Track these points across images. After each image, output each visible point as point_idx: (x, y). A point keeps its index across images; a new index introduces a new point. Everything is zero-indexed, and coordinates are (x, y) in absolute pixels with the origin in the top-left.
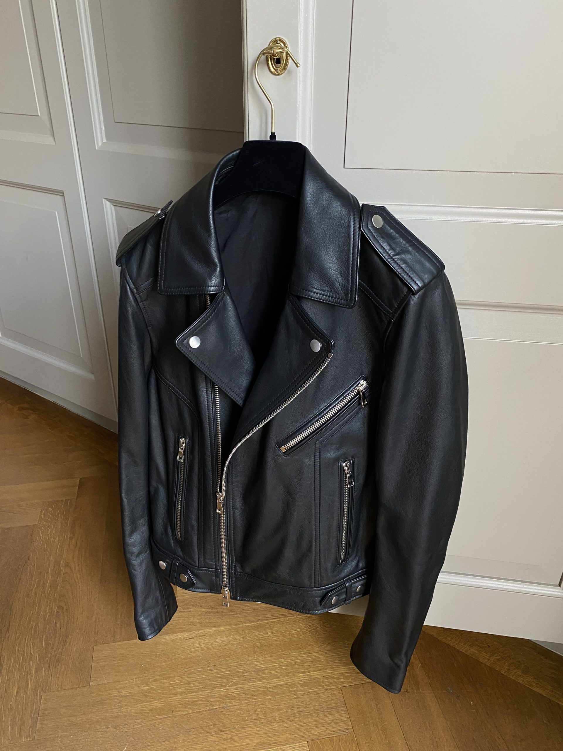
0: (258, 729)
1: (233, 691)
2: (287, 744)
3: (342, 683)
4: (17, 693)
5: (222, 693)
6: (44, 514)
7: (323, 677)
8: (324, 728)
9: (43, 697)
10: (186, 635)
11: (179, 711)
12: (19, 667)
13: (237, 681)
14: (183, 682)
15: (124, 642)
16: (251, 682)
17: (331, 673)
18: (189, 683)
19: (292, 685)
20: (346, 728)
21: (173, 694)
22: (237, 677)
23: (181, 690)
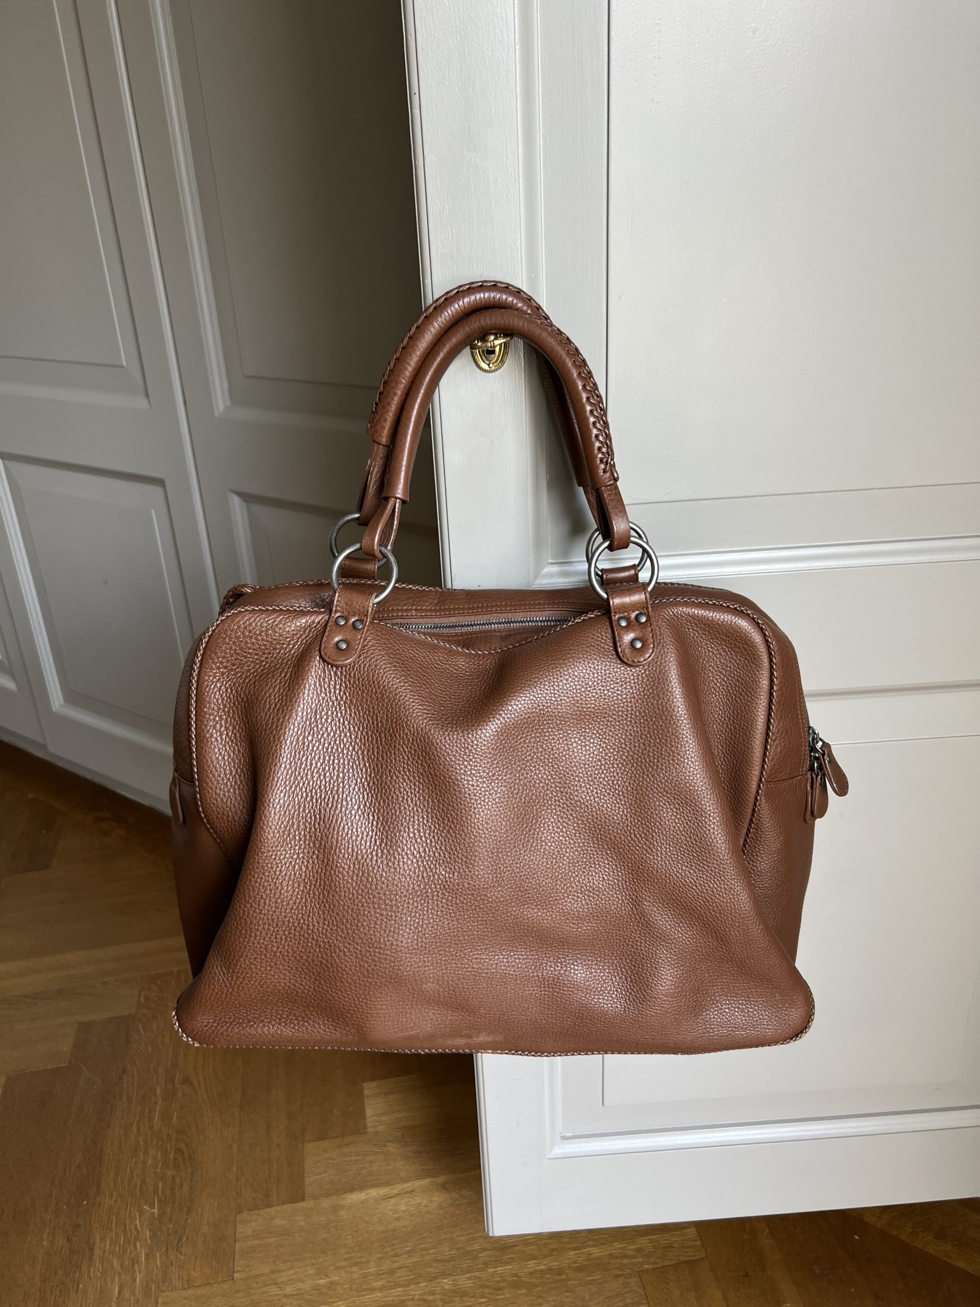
1: (464, 1281)
3: (641, 1264)
4: (119, 1293)
5: (447, 1287)
6: (146, 999)
7: (610, 1255)
9: (160, 1300)
10: (383, 1191)
12: (119, 1251)
13: (469, 1267)
14: (381, 1270)
15: (287, 1207)
16: (493, 1268)
17: (622, 1248)
18: (392, 1272)
19: (560, 1271)
21: (367, 1290)
22: (470, 1259)
23: (380, 1283)
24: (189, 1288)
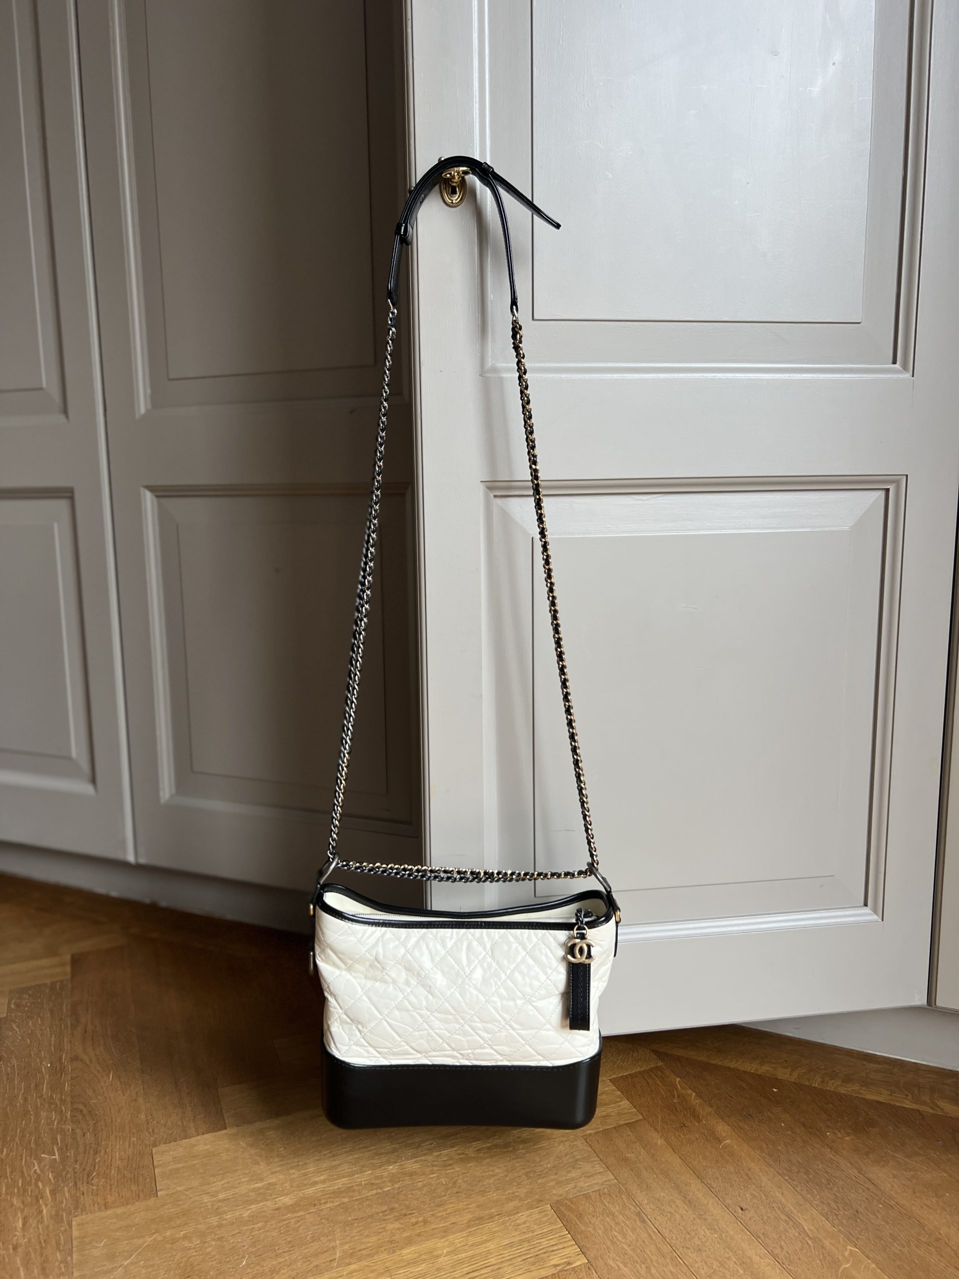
0: (465, 1203)
1: (411, 1165)
2: (518, 1213)
4: (24, 1225)
5: (392, 1171)
8: (572, 1185)
9: (74, 1223)
11: (326, 1203)
12: (18, 1192)
13: (413, 1154)
15: (208, 1136)
16: (437, 1152)
20: (605, 1179)
22: (413, 1149)
23: (322, 1178)
24: (106, 1209)
